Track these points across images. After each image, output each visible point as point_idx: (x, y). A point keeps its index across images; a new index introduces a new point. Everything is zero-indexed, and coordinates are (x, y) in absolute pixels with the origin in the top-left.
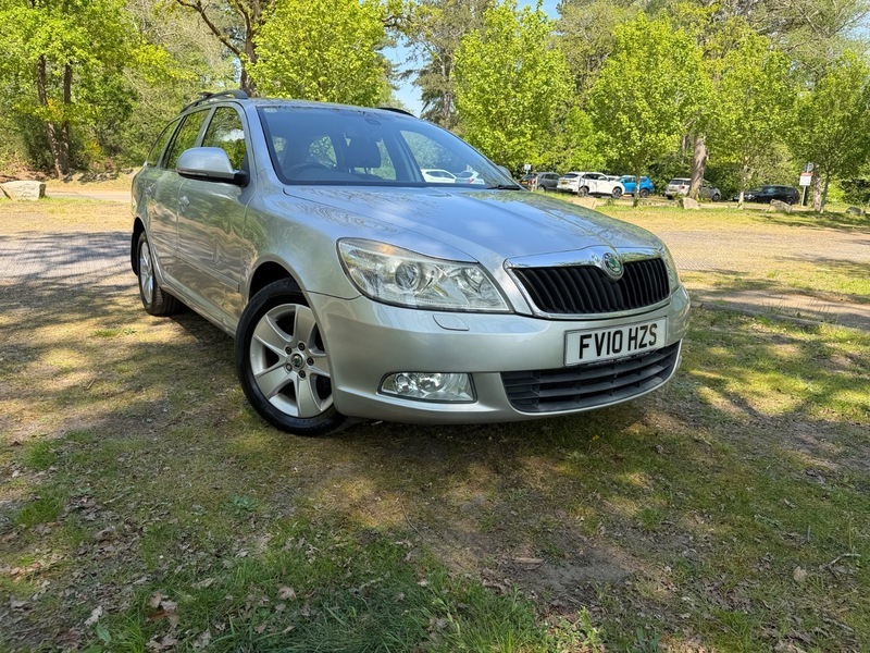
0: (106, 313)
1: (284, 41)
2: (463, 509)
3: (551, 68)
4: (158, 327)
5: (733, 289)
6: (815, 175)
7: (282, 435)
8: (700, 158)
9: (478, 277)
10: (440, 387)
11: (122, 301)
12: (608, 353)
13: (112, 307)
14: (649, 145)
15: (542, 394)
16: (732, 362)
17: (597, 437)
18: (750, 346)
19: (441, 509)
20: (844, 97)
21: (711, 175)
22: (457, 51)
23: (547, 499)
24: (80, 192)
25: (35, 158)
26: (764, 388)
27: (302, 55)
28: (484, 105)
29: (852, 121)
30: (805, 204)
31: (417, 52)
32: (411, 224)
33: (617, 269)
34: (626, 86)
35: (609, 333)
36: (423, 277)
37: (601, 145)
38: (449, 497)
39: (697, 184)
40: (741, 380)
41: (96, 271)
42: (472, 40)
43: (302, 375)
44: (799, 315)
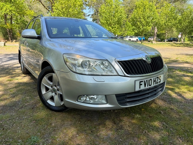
0: (12, 74)
1: (60, 7)
2: (105, 139)
3: (122, 12)
4: (25, 77)
5: (169, 62)
6: (182, 35)
7: (51, 112)
8: (156, 32)
9: (107, 64)
10: (96, 99)
11: (17, 71)
12: (148, 86)
13: (14, 72)
14: (144, 29)
15: (128, 100)
16: (174, 83)
17: (143, 109)
18: (177, 78)
19: (97, 139)
20: (188, 17)
21: (158, 36)
22: (100, 9)
23: (131, 134)
24: (15, 44)
25: (5, 37)
26: (185, 90)
27: (64, 11)
28: (106, 21)
29: (190, 22)
30: (180, 42)
31: (91, 10)
32: (86, 49)
33: (149, 60)
34: (139, 16)
35: (148, 80)
36: (90, 64)
37: (133, 30)
38: (100, 134)
39: (155, 38)
40: (179, 88)
41: (13, 63)
42: (103, 6)
43: (56, 94)
44: (188, 69)
